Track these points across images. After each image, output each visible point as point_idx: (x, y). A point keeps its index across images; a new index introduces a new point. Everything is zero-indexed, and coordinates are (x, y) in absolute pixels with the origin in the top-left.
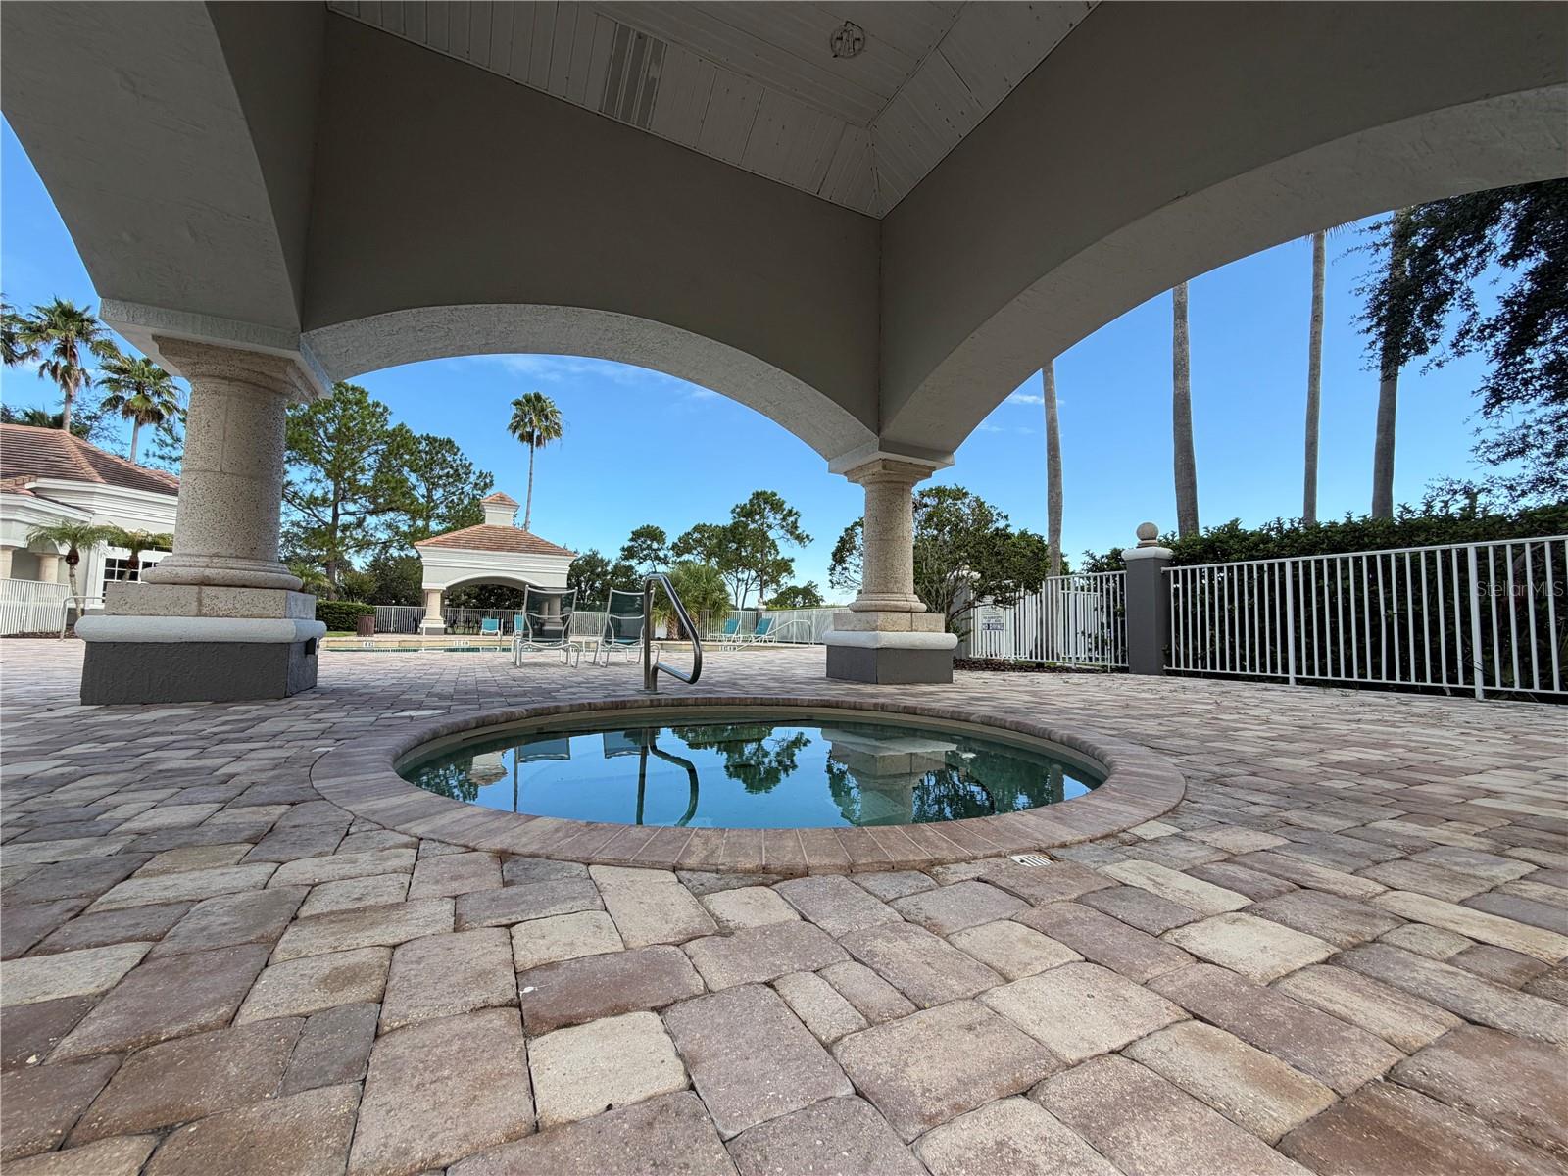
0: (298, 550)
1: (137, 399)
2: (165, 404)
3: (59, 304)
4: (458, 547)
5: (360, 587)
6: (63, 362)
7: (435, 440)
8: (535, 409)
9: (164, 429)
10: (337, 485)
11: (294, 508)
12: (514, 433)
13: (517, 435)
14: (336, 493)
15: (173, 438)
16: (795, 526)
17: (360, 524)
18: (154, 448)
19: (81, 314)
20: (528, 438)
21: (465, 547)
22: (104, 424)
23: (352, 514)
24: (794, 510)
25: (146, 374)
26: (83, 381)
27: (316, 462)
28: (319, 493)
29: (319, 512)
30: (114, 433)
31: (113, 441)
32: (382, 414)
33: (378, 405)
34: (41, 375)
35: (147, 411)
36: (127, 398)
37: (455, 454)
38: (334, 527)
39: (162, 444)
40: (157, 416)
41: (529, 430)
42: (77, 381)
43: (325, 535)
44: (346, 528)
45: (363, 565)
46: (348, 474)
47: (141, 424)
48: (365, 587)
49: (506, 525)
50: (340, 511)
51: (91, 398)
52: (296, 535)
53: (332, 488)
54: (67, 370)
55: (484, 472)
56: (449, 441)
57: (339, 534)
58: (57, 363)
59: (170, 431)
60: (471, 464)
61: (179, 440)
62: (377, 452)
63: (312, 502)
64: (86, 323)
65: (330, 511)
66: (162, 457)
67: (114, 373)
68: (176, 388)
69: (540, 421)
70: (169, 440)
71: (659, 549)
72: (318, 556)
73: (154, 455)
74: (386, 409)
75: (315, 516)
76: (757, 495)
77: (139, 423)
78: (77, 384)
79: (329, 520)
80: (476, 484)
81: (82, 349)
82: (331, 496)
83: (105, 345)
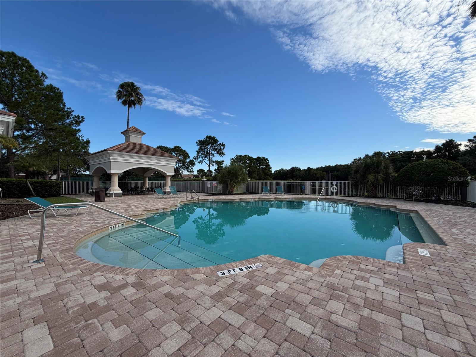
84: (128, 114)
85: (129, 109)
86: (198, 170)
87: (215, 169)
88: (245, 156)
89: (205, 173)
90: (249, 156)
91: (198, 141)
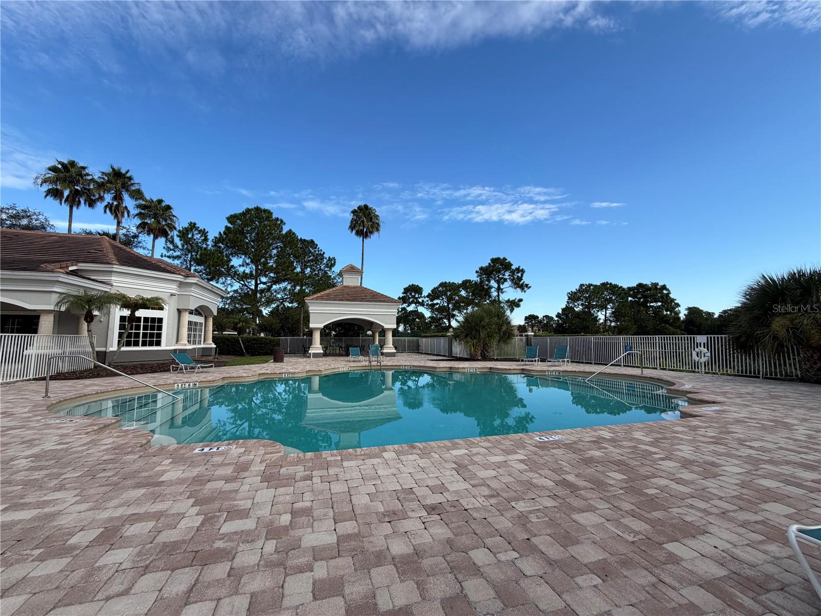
0: (237, 306)
1: (154, 223)
2: (168, 225)
3: (113, 169)
4: (330, 300)
5: (270, 326)
6: (115, 203)
7: (305, 240)
8: (364, 214)
9: (169, 241)
10: (257, 267)
11: (234, 281)
12: (352, 230)
13: (354, 232)
14: (256, 271)
15: (174, 246)
16: (520, 279)
17: (269, 288)
18: (165, 252)
19: (124, 175)
20: (359, 233)
21: (335, 300)
22: (140, 239)
23: (264, 283)
24: (521, 268)
25: (159, 209)
26: (126, 214)
27: (245, 254)
28: (248, 271)
29: (248, 282)
30: (144, 244)
31: (144, 248)
32: (280, 225)
33: (277, 219)
34: (105, 212)
35: (159, 229)
36: (149, 222)
37: (316, 248)
38: (255, 291)
39: (169, 249)
40: (165, 234)
41: (361, 228)
42: (123, 213)
43: (251, 296)
44: (262, 291)
45: (267, 312)
46: (263, 260)
47: (157, 238)
48: (273, 326)
49: (356, 285)
50: (259, 282)
51: (131, 225)
52: (235, 297)
53: (254, 268)
54: (117, 207)
55: (331, 257)
56: (312, 241)
57: (258, 295)
58: (113, 203)
59: (172, 242)
60: (324, 253)
61: (177, 247)
62: (277, 247)
63: (244, 277)
64: (126, 179)
65: (253, 282)
66: (169, 257)
67: (143, 209)
68: (174, 216)
69: (368, 221)
70: (172, 247)
71: (419, 298)
72: (246, 308)
73: (165, 256)
74: (282, 221)
75: (246, 285)
76: (495, 261)
77: (155, 238)
78: (123, 216)
79: (253, 287)
80: (327, 264)
81: (126, 196)
82: (254, 273)
83: (136, 192)
84: (363, 246)
85: (363, 241)
86: (526, 317)
87: (558, 313)
88: (603, 284)
89: (540, 322)
90: (611, 284)
91: (478, 270)
